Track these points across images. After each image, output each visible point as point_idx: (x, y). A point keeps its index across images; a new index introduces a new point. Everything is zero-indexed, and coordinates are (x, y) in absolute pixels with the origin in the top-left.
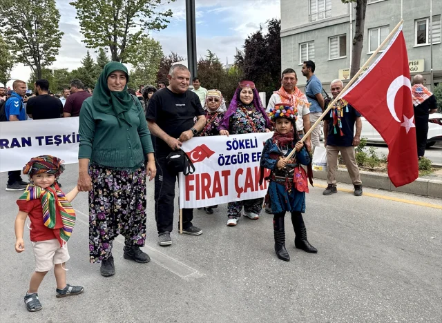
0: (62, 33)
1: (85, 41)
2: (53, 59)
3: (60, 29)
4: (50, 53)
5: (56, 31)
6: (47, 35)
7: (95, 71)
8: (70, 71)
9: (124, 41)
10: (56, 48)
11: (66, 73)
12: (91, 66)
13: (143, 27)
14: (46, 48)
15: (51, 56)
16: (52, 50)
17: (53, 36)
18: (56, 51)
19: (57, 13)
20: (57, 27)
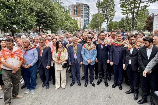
0: (116, 11)
1: (122, 12)
2: (112, 20)
3: (115, 10)
4: (111, 18)
5: (114, 11)
6: (111, 13)
7: (124, 22)
8: (118, 22)
9: (138, 10)
10: (113, 16)
11: (117, 22)
12: (123, 20)
13: (147, 2)
14: (110, 16)
15: (112, 19)
16: (112, 17)
17: (113, 13)
18: (113, 17)
19: (114, 5)
20: (114, 10)
